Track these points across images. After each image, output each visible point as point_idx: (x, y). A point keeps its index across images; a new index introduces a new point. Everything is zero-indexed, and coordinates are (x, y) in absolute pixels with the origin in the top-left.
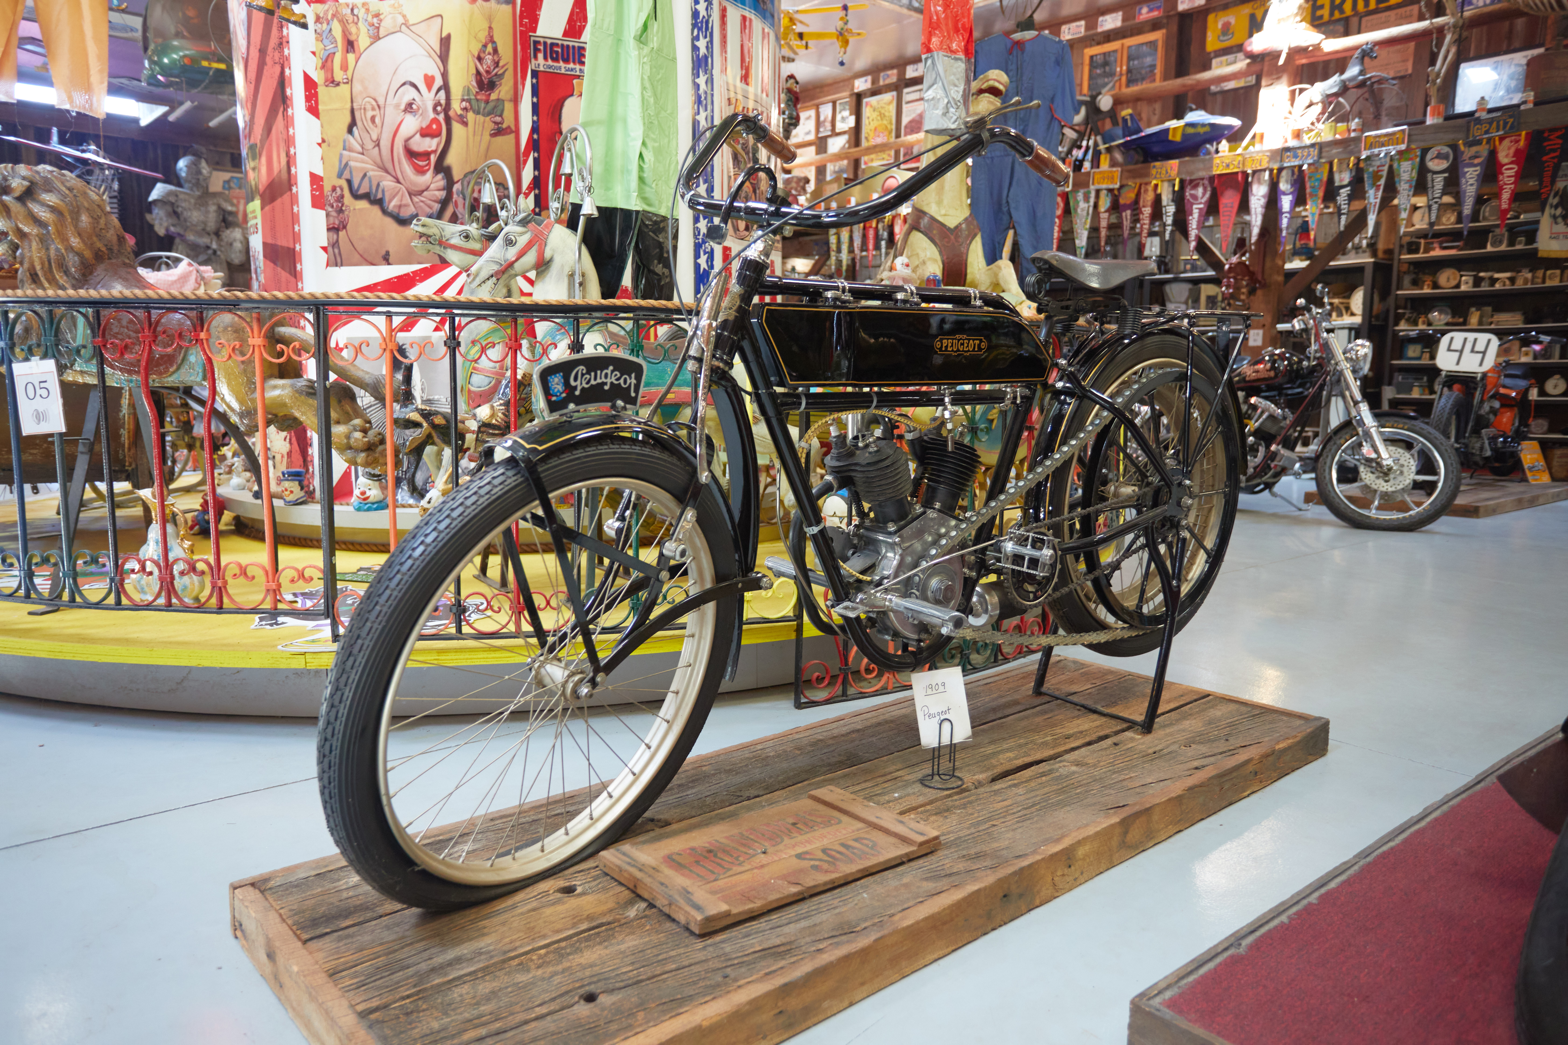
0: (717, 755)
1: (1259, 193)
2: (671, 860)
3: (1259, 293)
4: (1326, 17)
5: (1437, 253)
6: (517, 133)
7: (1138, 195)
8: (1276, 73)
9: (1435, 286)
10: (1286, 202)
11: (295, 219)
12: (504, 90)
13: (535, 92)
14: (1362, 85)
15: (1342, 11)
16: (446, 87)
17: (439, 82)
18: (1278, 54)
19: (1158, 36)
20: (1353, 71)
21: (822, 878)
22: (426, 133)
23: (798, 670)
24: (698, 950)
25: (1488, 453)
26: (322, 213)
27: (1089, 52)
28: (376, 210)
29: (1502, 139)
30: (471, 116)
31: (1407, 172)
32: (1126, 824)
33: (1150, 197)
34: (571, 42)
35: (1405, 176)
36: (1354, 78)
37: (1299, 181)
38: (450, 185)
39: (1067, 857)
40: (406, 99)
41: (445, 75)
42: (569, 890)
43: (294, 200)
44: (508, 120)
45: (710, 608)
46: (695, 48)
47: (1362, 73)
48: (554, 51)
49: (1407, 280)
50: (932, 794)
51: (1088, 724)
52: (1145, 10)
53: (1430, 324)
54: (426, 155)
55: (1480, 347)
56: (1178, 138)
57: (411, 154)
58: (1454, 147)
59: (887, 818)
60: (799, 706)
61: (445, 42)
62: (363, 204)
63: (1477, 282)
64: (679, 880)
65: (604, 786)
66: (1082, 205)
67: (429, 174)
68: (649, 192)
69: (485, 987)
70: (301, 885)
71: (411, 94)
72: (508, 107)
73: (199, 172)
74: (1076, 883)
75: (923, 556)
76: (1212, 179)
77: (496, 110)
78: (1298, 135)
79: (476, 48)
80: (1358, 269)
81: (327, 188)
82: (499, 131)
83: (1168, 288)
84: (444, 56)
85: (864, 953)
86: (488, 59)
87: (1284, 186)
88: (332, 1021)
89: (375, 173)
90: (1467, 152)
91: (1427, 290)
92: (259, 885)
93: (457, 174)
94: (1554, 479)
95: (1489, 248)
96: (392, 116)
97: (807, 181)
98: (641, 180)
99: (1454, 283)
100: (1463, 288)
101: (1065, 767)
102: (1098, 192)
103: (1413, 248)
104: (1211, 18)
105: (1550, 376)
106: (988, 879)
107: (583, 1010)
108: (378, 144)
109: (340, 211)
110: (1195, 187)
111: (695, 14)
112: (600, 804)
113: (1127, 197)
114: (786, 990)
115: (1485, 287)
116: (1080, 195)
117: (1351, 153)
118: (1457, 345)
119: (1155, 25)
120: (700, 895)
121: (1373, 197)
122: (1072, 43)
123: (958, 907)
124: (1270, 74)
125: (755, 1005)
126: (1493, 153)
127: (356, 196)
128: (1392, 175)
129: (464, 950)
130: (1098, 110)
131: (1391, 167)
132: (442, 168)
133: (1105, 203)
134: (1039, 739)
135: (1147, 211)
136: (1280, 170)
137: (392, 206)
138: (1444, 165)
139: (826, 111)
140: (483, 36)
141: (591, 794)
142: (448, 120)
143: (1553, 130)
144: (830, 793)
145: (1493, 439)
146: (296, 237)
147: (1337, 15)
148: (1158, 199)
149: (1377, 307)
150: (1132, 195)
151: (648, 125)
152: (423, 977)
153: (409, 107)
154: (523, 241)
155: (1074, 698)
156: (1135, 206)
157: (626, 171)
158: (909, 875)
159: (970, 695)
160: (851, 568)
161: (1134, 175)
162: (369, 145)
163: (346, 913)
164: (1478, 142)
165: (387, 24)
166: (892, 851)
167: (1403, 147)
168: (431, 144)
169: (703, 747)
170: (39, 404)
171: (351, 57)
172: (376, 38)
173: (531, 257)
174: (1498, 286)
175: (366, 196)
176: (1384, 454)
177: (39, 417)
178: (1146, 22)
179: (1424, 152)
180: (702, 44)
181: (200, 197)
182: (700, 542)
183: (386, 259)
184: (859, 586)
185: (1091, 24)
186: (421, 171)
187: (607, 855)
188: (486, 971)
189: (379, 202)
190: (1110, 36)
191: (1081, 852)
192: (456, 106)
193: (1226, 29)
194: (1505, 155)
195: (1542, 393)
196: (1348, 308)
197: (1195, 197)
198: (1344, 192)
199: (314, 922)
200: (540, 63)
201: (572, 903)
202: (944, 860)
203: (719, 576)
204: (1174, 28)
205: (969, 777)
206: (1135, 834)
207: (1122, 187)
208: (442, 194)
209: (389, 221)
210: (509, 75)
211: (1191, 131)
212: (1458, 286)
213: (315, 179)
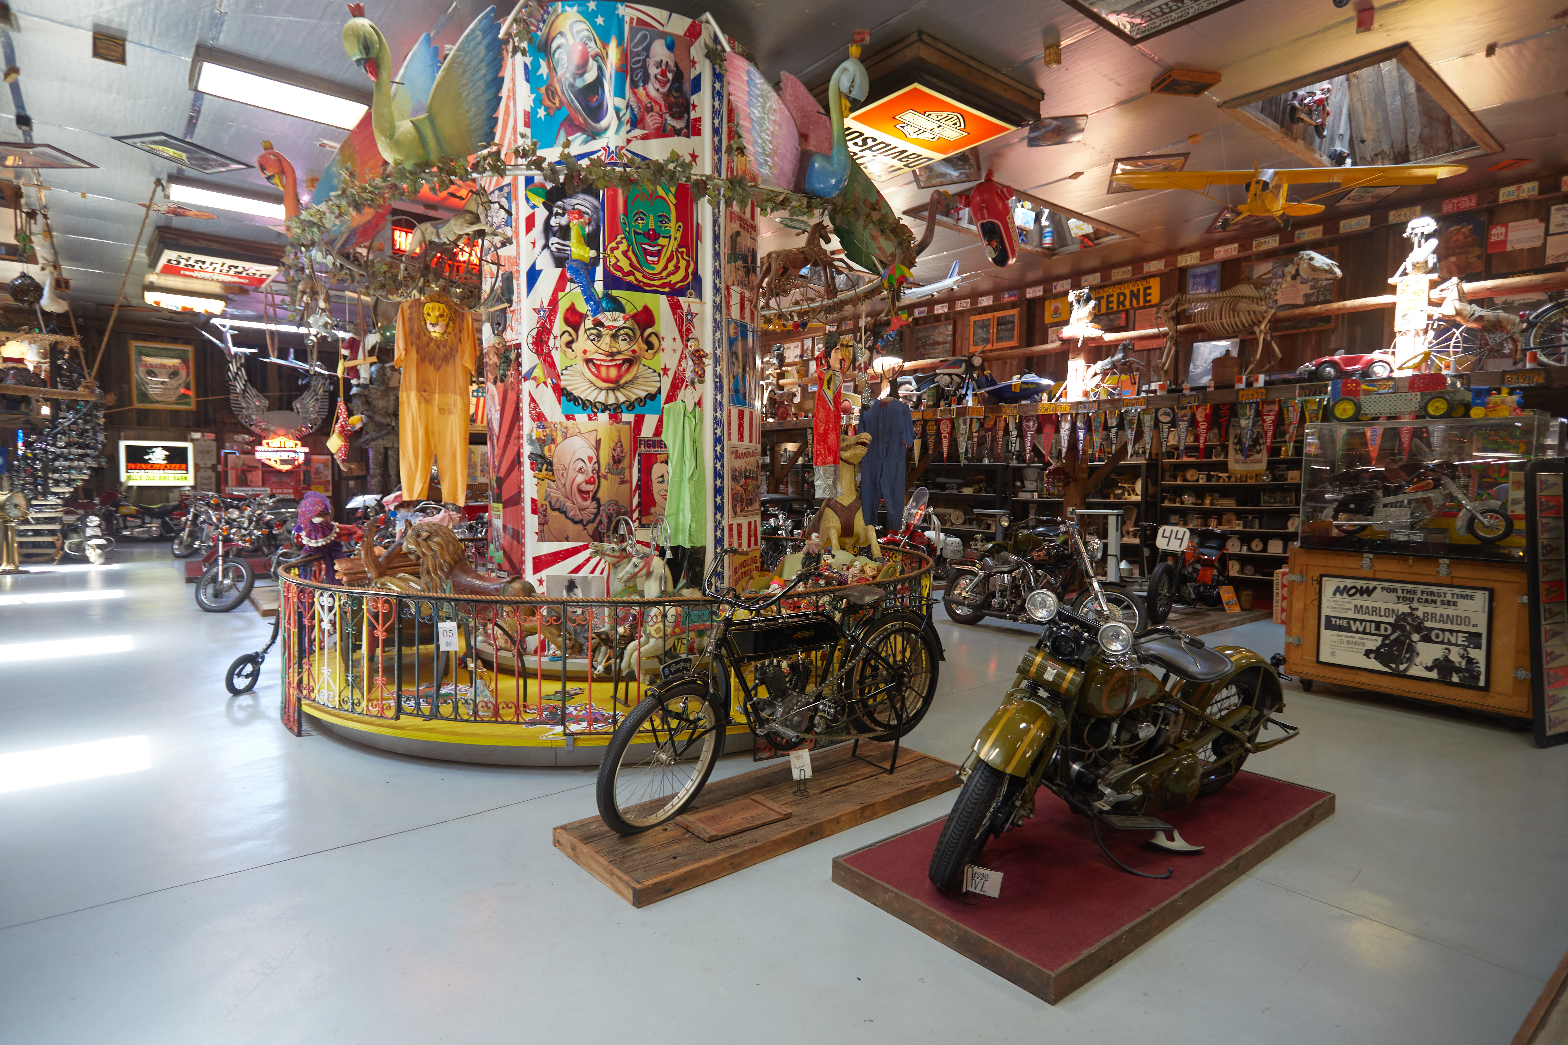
0: (718, 782)
1: (1066, 426)
2: (699, 820)
3: (1072, 484)
4: (1115, 309)
5: (1185, 459)
6: (631, 482)
7: (995, 424)
8: (1077, 352)
9: (1185, 480)
10: (1081, 434)
11: (523, 518)
12: (625, 463)
13: (639, 463)
14: (1125, 364)
15: (1124, 306)
16: (598, 462)
17: (595, 460)
18: (1078, 340)
19: (1015, 312)
20: (1119, 356)
21: (749, 825)
22: (588, 482)
23: (755, 744)
24: (707, 846)
25: (1193, 596)
26: (536, 517)
27: (974, 318)
28: (563, 516)
29: (1197, 407)
30: (609, 476)
31: (1148, 420)
32: (863, 809)
33: (1002, 425)
34: (656, 438)
35: (1147, 424)
36: (1119, 361)
37: (1088, 422)
38: (599, 505)
39: (837, 820)
40: (579, 466)
41: (598, 457)
42: (666, 830)
43: (523, 509)
44: (627, 477)
45: (714, 732)
46: (715, 434)
47: (1123, 358)
48: (649, 443)
49: (1167, 475)
50: (796, 798)
51: (869, 770)
52: (1006, 296)
53: (1182, 503)
54: (588, 492)
55: (1180, 536)
56: (1018, 390)
57: (580, 491)
58: (1172, 409)
59: (775, 806)
60: (756, 760)
61: (598, 442)
62: (556, 513)
63: (1209, 478)
64: (702, 825)
65: (677, 794)
66: (962, 427)
67: (589, 502)
68: (693, 539)
69: (643, 855)
70: (577, 828)
71: (581, 464)
72: (627, 471)
73: (385, 374)
74: (841, 830)
75: (792, 709)
76: (1038, 416)
77: (621, 473)
78: (1086, 394)
79: (613, 445)
80: (1138, 467)
81: (539, 505)
82: (623, 482)
83: (1025, 471)
84: (597, 448)
85: (759, 848)
86: (618, 450)
87: (1079, 424)
88: (600, 864)
89: (562, 499)
90: (1180, 413)
91: (1179, 482)
92: (563, 828)
93: (602, 503)
94: (1242, 609)
95: (1214, 459)
96: (571, 473)
97: (794, 395)
98: (690, 535)
99: (1195, 478)
100: (1201, 482)
101: (851, 788)
102: (971, 419)
103: (1170, 455)
104: (1047, 303)
105: (1254, 539)
106: (805, 826)
107: (673, 861)
108: (564, 486)
109: (545, 516)
110: (1028, 421)
111: (715, 418)
112: (676, 800)
113: (989, 424)
114: (733, 856)
115: (1213, 483)
116: (961, 421)
117: (1116, 408)
118: (1167, 534)
119: (1013, 305)
120: (708, 830)
121: (1130, 434)
122: (962, 313)
123: (793, 835)
124: (1074, 352)
125: (723, 860)
126: (1194, 416)
127: (553, 509)
128: (1140, 423)
129: (635, 846)
130: (973, 366)
131: (1139, 419)
132: (595, 498)
133: (976, 427)
134: (845, 776)
135: (1001, 433)
136: (1077, 414)
137: (571, 514)
138: (1168, 419)
139: (808, 343)
140: (616, 440)
141: (672, 797)
142: (599, 477)
143: (1224, 405)
144: (757, 797)
145: (1196, 588)
146: (523, 527)
147: (1121, 308)
148: (1007, 425)
149: (1151, 490)
150: (992, 423)
151: (693, 512)
152: (624, 853)
153: (580, 470)
154: (641, 565)
155: (869, 759)
156: (993, 429)
157: (683, 531)
158: (779, 825)
159: (813, 760)
160: (764, 714)
161: (992, 411)
162: (560, 486)
163: (596, 836)
164: (1185, 408)
165: (570, 432)
166: (775, 817)
167: (1144, 407)
168: (590, 488)
169: (711, 780)
170: (448, 639)
171: (553, 446)
172: (565, 438)
173: (644, 571)
174: (1221, 482)
175: (558, 510)
176: (1105, 608)
177: (448, 644)
178: (1008, 303)
179: (1157, 410)
180: (718, 431)
181: (384, 391)
182: (710, 710)
183: (567, 539)
184: (768, 721)
185: (974, 302)
186: (585, 499)
187: (678, 818)
188: (643, 851)
189: (564, 513)
190: (986, 310)
191: (843, 819)
192: (603, 471)
193: (1056, 309)
194: (1200, 417)
195: (1250, 549)
196: (1134, 490)
197: (1028, 427)
198: (1114, 430)
199: (586, 839)
200: (642, 449)
201: (666, 833)
202: (793, 821)
203: (717, 721)
204: (1025, 308)
205: (811, 792)
206: (867, 813)
207: (985, 417)
208: (595, 511)
209: (569, 522)
210: (628, 457)
211: (1025, 386)
212: (1198, 480)
213: (534, 501)
